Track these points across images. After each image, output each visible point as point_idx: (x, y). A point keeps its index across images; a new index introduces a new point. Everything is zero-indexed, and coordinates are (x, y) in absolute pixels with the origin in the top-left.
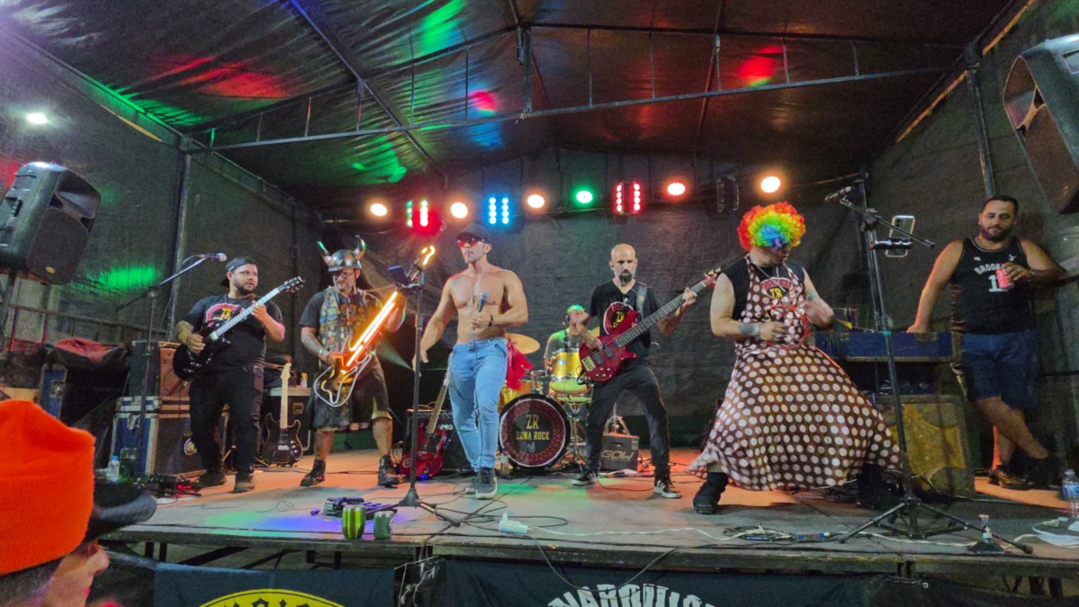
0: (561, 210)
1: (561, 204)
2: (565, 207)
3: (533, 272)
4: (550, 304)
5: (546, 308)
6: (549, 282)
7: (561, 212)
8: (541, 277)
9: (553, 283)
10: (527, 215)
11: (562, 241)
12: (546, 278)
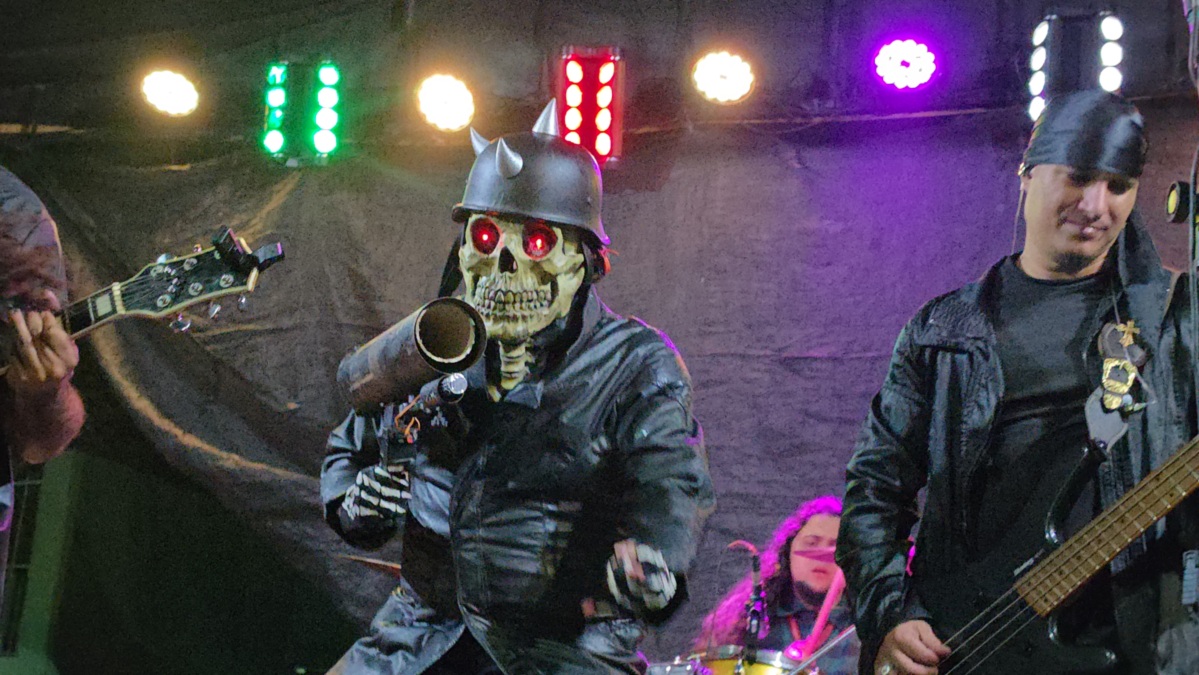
0: (818, 112)
1: (819, 89)
2: (830, 104)
3: (702, 334)
4: (750, 456)
5: (736, 470)
6: (755, 375)
7: (817, 120)
8: (723, 355)
9: (767, 378)
10: (690, 128)
11: (812, 224)
12: (743, 357)
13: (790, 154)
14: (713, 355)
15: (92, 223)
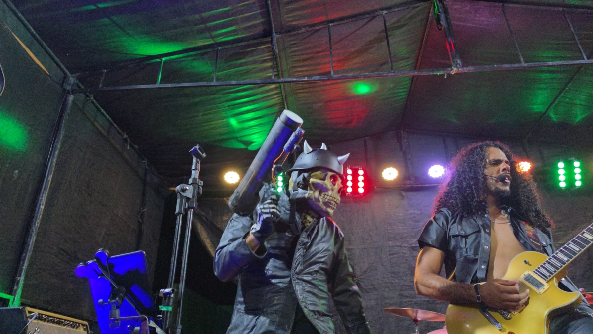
0: (408, 184)
1: (408, 178)
2: (412, 182)
3: (387, 240)
4: (408, 274)
5: (404, 278)
6: (404, 252)
7: (407, 186)
8: (396, 246)
9: (408, 252)
10: (376, 187)
11: (413, 212)
12: (400, 246)
13: (404, 194)
14: (393, 246)
15: (204, 214)
